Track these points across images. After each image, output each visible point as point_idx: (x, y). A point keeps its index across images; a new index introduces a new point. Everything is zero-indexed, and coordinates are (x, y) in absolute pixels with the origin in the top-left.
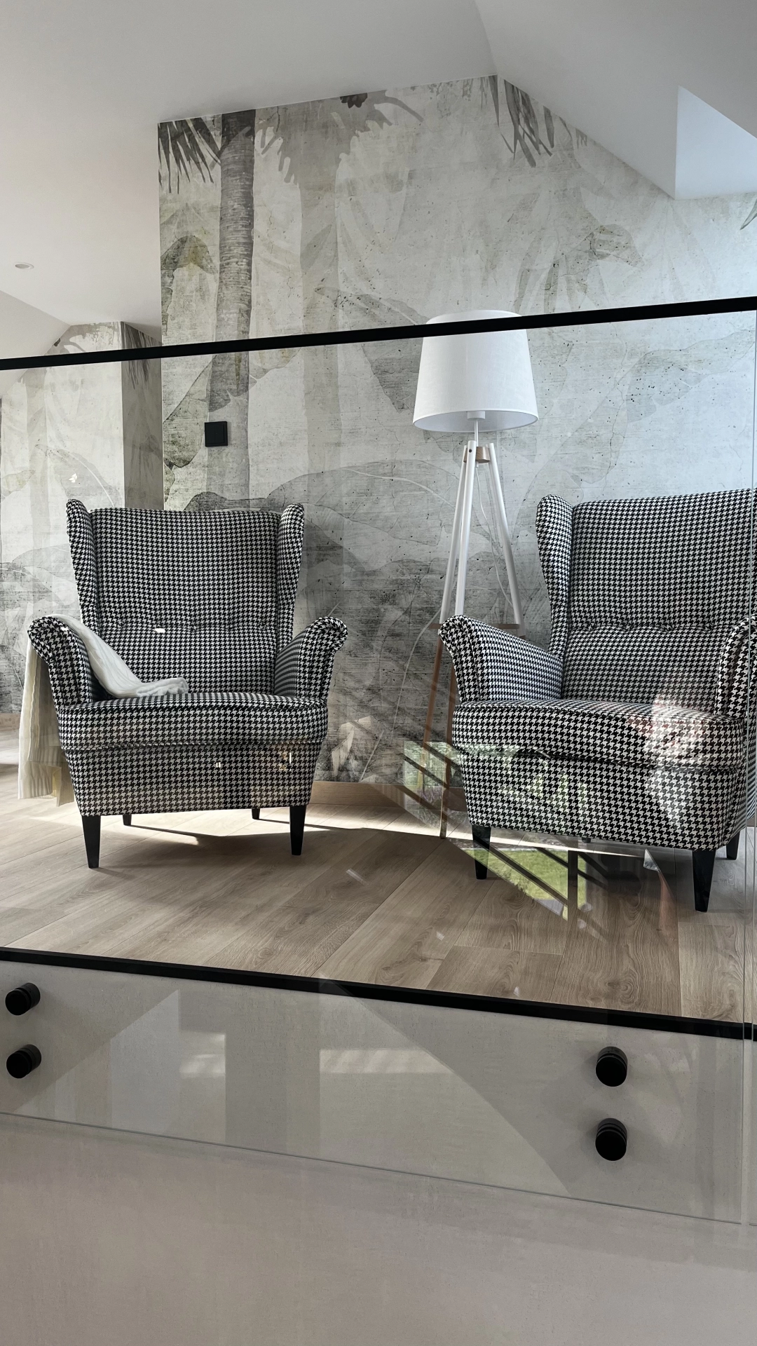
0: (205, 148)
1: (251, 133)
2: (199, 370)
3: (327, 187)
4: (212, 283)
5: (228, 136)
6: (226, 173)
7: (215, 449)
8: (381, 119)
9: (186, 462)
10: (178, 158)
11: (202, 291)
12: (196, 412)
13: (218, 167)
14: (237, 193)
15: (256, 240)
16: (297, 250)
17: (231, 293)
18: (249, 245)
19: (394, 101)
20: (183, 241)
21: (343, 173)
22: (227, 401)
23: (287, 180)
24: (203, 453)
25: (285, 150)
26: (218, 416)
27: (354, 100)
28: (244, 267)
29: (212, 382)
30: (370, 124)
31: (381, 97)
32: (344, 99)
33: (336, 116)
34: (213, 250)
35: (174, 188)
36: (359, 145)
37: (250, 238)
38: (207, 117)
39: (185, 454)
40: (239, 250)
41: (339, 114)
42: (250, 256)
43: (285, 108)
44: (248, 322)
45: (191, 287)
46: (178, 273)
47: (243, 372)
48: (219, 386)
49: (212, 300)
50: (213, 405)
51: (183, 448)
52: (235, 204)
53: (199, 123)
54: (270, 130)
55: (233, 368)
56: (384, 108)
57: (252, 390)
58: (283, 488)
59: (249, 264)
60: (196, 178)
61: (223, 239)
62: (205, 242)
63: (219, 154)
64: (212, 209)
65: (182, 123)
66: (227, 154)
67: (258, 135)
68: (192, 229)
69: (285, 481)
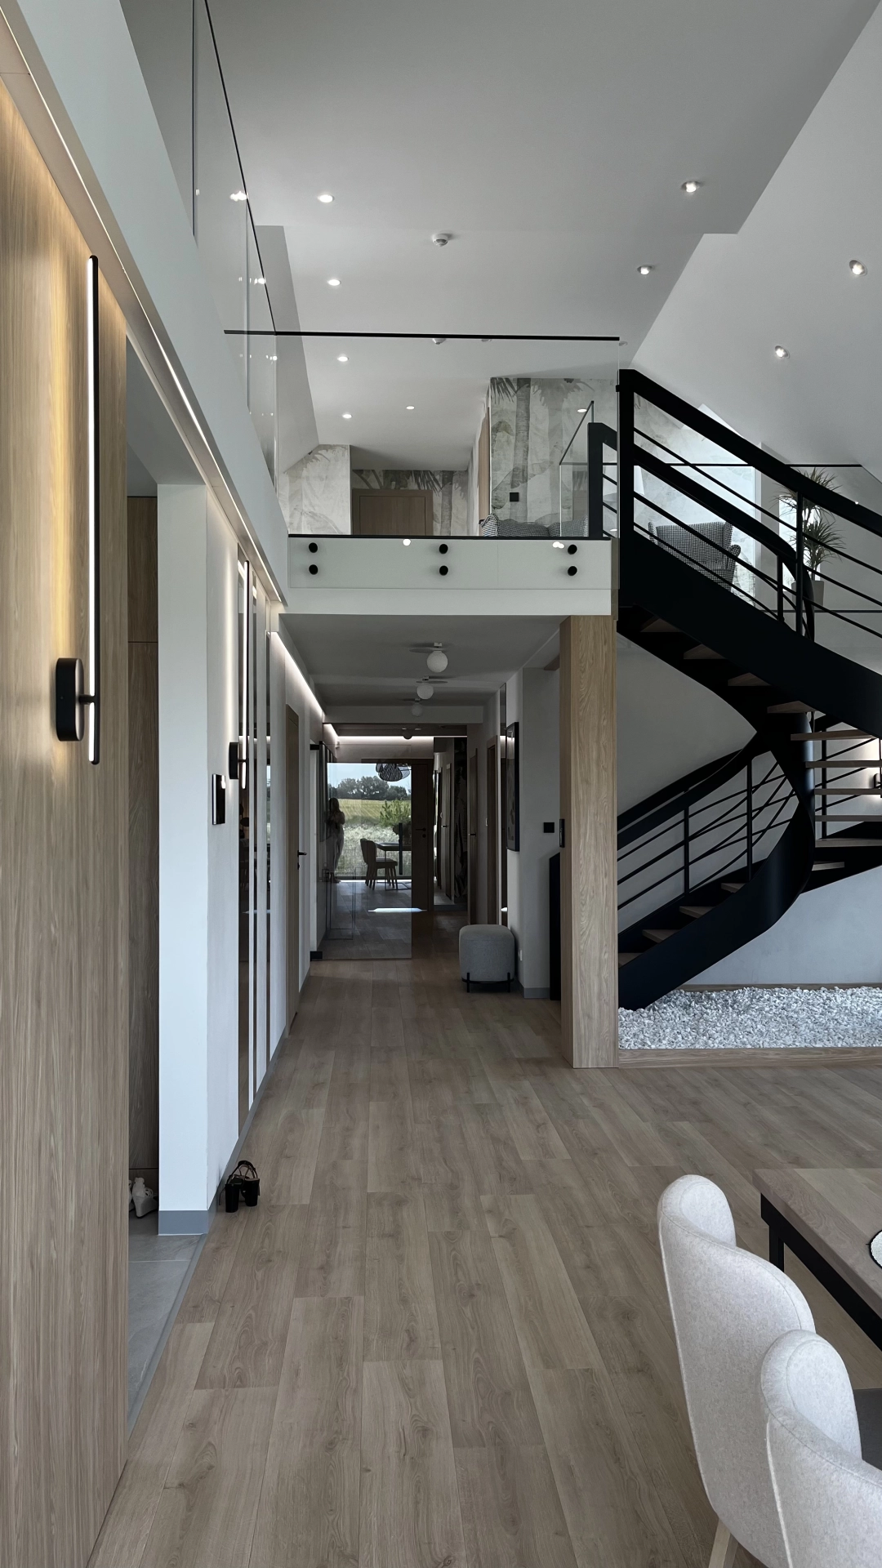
0: (510, 389)
1: (529, 386)
2: (507, 473)
3: (559, 409)
4: (512, 439)
5: (519, 387)
6: (518, 399)
7: (513, 503)
8: (579, 389)
9: (501, 507)
10: (499, 391)
11: (508, 442)
12: (506, 489)
13: (515, 397)
14: (523, 407)
15: (530, 425)
16: (547, 431)
17: (520, 444)
18: (528, 427)
19: (584, 383)
20: (500, 422)
21: (565, 405)
22: (519, 485)
23: (543, 405)
24: (508, 504)
25: (542, 394)
26: (515, 490)
27: (569, 381)
28: (526, 434)
29: (513, 477)
30: (575, 390)
31: (579, 381)
32: (565, 379)
33: (562, 385)
34: (513, 427)
35: (497, 402)
36: (571, 395)
37: (528, 424)
38: (511, 379)
39: (500, 504)
40: (524, 428)
41: (563, 385)
42: (528, 430)
43: (542, 379)
44: (527, 455)
45: (503, 440)
46: (498, 434)
47: (525, 475)
48: (515, 479)
49: (513, 446)
50: (513, 486)
51: (500, 501)
52: (522, 411)
53: (507, 380)
54: (536, 387)
55: (521, 473)
56: (580, 385)
57: (528, 482)
58: (541, 518)
59: (528, 434)
60: (506, 399)
61: (517, 423)
62: (510, 423)
63: (516, 392)
64: (513, 412)
65: (501, 379)
66: (519, 392)
67: (532, 388)
68: (504, 418)
69: (542, 516)
